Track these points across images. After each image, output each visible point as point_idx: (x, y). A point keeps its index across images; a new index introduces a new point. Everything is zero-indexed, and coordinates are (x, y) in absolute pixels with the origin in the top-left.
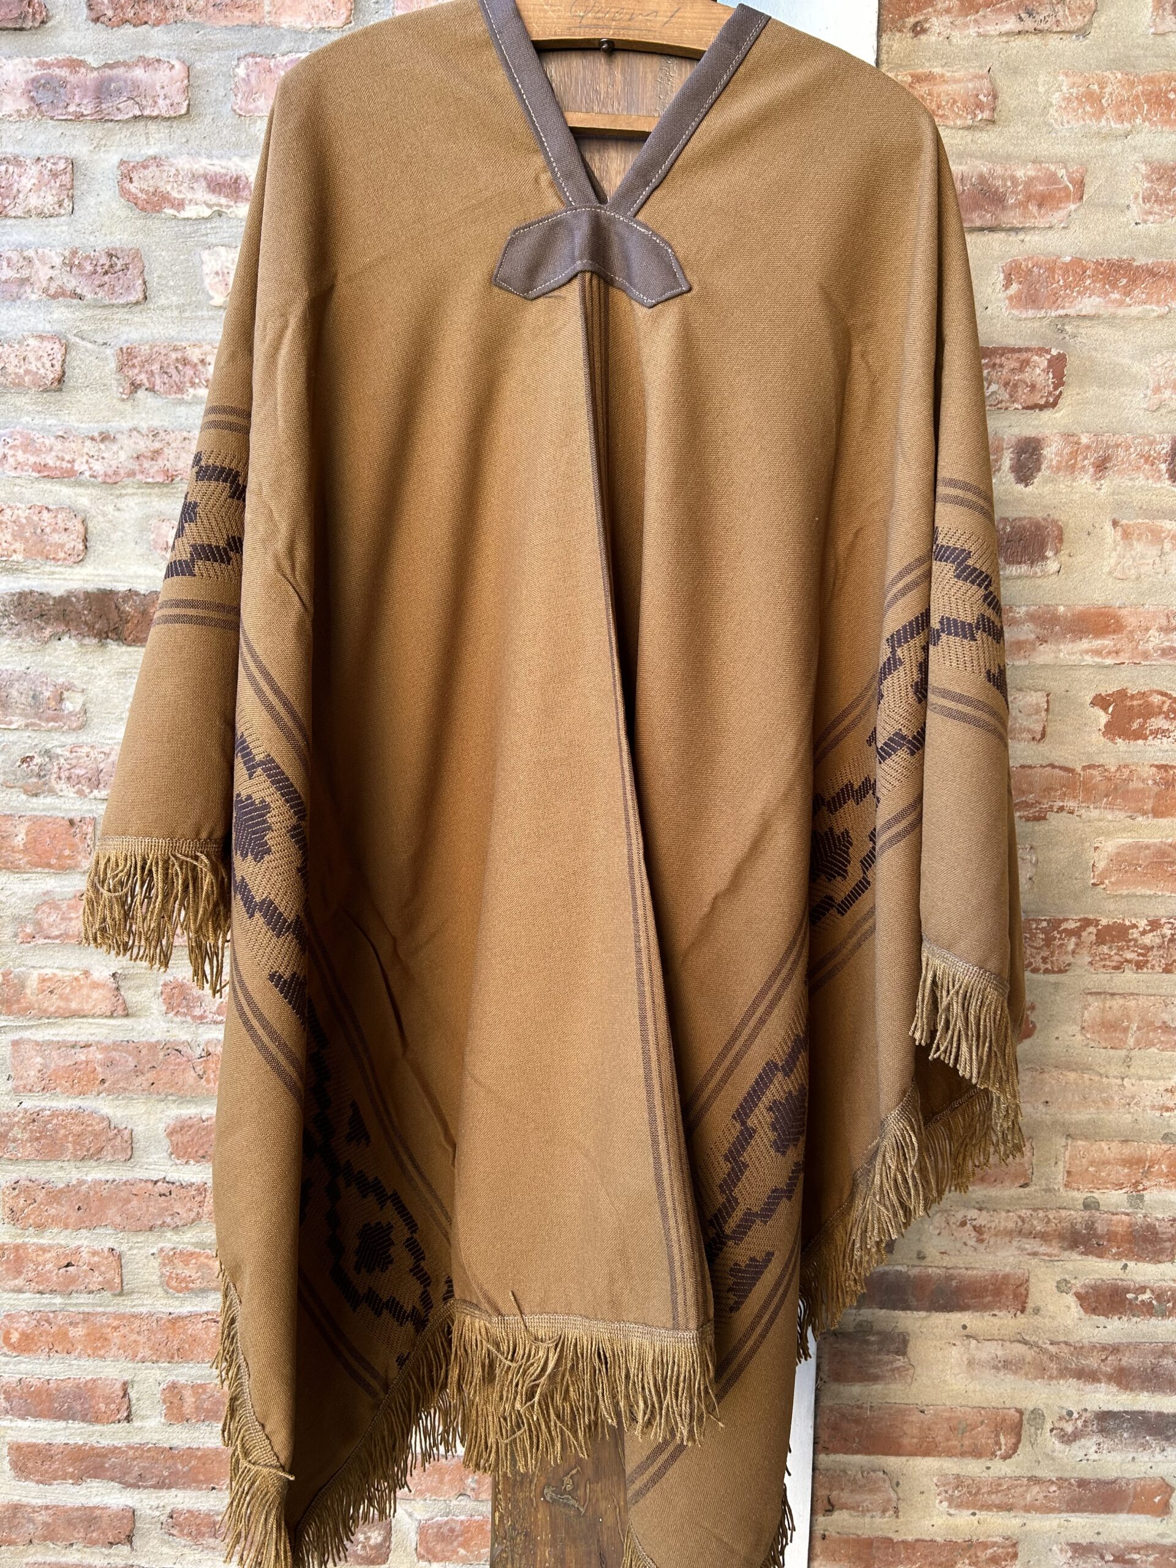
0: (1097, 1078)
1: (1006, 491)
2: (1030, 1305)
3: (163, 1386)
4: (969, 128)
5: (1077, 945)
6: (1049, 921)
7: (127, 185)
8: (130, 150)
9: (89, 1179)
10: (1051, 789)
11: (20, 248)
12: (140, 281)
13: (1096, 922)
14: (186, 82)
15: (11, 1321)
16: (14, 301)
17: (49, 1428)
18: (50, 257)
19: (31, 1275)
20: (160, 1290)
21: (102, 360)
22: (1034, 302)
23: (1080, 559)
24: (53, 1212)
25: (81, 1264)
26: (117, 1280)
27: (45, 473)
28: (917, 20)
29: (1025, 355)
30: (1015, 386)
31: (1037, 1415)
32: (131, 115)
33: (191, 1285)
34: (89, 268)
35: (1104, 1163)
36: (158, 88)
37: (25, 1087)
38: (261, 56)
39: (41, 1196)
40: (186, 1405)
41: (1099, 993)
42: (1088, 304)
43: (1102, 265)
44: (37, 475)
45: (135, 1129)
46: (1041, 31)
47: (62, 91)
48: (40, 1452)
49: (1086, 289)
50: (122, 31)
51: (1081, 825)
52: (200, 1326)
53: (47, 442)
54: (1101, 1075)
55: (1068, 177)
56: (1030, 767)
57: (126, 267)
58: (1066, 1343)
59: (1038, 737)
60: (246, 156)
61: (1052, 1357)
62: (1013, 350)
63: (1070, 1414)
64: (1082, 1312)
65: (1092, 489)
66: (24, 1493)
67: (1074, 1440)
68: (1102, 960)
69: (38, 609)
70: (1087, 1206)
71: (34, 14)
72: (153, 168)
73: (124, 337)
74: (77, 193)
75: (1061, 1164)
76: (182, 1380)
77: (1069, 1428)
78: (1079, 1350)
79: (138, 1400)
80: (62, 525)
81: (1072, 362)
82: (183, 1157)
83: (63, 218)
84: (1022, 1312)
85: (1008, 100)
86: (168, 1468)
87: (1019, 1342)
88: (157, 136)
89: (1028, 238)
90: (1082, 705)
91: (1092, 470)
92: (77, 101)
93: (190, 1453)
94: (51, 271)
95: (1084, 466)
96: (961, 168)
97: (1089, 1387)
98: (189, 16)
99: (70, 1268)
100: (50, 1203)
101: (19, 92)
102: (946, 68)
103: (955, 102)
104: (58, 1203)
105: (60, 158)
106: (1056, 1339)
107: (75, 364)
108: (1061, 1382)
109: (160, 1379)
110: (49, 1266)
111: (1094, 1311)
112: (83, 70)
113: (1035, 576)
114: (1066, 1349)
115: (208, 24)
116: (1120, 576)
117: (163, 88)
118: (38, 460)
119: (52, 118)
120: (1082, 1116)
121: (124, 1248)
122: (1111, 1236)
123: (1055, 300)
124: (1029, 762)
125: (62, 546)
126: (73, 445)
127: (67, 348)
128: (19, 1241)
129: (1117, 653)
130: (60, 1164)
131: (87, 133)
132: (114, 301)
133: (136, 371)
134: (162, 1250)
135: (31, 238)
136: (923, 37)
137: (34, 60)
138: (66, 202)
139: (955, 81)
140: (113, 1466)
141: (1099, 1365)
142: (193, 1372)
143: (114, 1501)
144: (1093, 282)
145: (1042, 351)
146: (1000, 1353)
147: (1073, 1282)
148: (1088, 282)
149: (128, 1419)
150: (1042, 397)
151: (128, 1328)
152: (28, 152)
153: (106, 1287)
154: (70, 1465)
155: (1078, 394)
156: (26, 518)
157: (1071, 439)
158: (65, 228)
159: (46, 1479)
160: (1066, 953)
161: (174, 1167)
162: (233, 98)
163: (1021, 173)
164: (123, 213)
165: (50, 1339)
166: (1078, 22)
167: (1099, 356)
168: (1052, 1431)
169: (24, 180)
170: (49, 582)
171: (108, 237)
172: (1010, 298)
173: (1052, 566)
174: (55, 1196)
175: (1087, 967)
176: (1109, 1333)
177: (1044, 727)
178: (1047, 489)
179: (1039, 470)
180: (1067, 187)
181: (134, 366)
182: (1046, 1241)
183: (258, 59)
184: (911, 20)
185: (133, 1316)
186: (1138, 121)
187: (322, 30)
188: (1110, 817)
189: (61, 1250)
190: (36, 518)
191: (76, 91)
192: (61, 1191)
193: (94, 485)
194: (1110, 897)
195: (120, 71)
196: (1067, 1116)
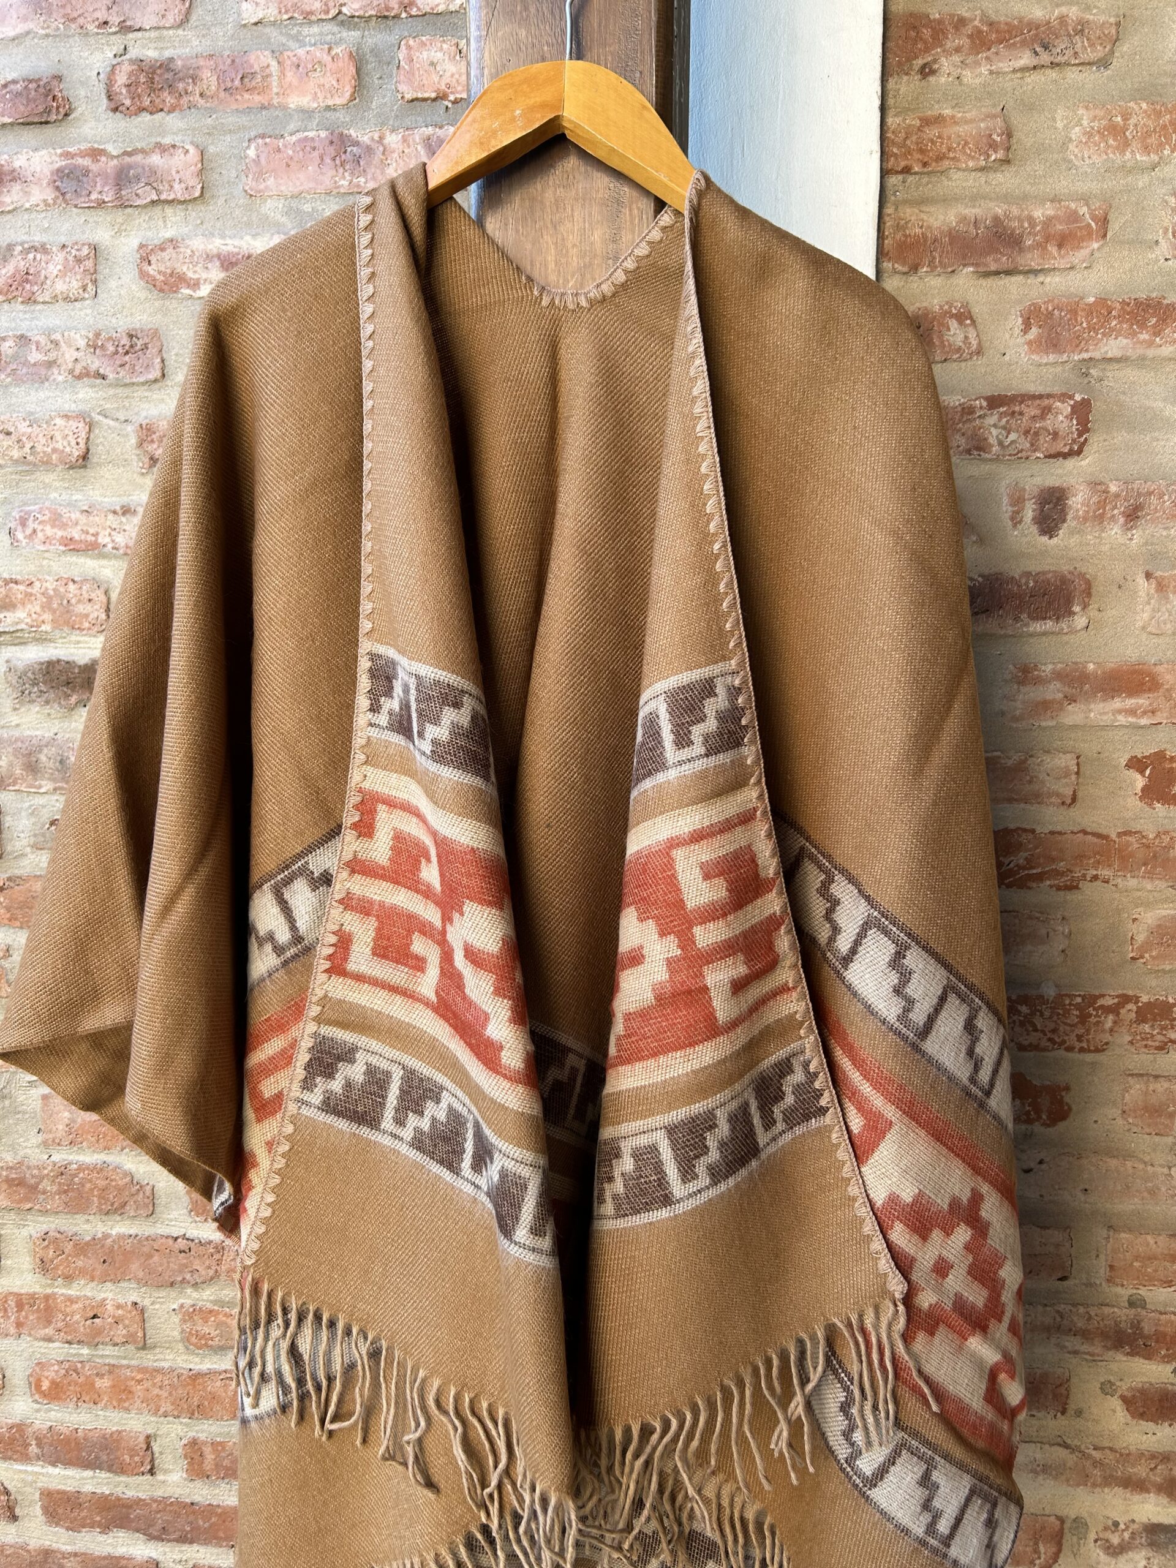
0: (1141, 1166)
1: (1029, 543)
2: (1072, 1407)
3: (185, 1441)
4: (982, 169)
5: (1115, 1022)
6: (1083, 997)
7: (146, 267)
8: (149, 234)
9: (114, 1232)
10: (1084, 856)
11: (48, 332)
12: (159, 360)
13: (1137, 999)
14: (200, 165)
15: (42, 1369)
16: (42, 382)
17: (77, 1477)
18: (76, 340)
19: (60, 1325)
20: (180, 1346)
21: (123, 436)
22: (1055, 346)
23: (1111, 613)
24: (80, 1263)
25: (106, 1316)
26: (140, 1334)
27: (72, 546)
28: (925, 61)
29: (1046, 402)
30: (1036, 434)
31: (1080, 1525)
32: (148, 200)
33: (210, 1342)
34: (112, 349)
35: (1149, 1258)
36: (174, 173)
37: (53, 1141)
38: (270, 137)
39: (69, 1247)
40: (206, 1462)
41: (1142, 1075)
42: (1114, 347)
43: (1128, 304)
44: (62, 548)
45: (157, 1185)
46: (1058, 65)
47: (85, 179)
48: (69, 1500)
49: (1112, 330)
50: (140, 119)
51: (1117, 895)
52: (218, 1383)
53: (73, 516)
54: (1145, 1163)
55: (1090, 214)
56: (1060, 833)
57: (146, 347)
58: (1111, 1449)
59: (1069, 801)
60: (257, 234)
61: (1096, 1463)
62: (1034, 397)
63: (1116, 1524)
64: (1129, 1417)
65: (1121, 540)
66: (55, 1539)
67: (1121, 1553)
68: (1143, 1039)
69: (65, 678)
70: (1132, 1304)
71: (58, 108)
72: (170, 250)
73: (144, 414)
74: (100, 277)
75: (1102, 1257)
76: (202, 1436)
77: (1115, 1540)
78: (1125, 1457)
79: (161, 1453)
80: (86, 596)
81: (1098, 406)
82: (202, 1214)
83: (88, 302)
84: (1063, 1413)
85: (1024, 138)
86: (191, 1523)
87: (1060, 1445)
88: (173, 219)
89: (1048, 280)
90: (1116, 767)
91: (1122, 520)
92: (99, 188)
93: (210, 1510)
94: (76, 353)
95: (1113, 516)
96: (973, 211)
97: (1137, 1498)
98: (201, 102)
99: (96, 1320)
100: (77, 1255)
101: (45, 183)
102: (957, 109)
103: (966, 143)
104: (85, 1256)
105: (84, 244)
106: (1100, 1445)
107: (99, 441)
108: (1106, 1490)
109: (182, 1434)
110: (77, 1317)
111: (1142, 1416)
112: (103, 159)
113: (1060, 632)
114: (1111, 1456)
115: (221, 107)
116: (1154, 631)
117: (178, 172)
118: (64, 534)
119: (76, 206)
120: (1127, 1206)
121: (147, 1302)
122: (1160, 1337)
123: (1078, 342)
124: (1059, 828)
125: (87, 616)
126: (97, 519)
127: (91, 426)
128: (49, 1291)
129: (1153, 712)
130: (86, 1217)
131: (109, 219)
132: (134, 380)
133: (155, 446)
134: (182, 1306)
135: (58, 322)
136: (932, 79)
137: (59, 151)
138: (90, 287)
139: (967, 122)
140: (138, 1518)
141: (1147, 1474)
142: (213, 1429)
143: (139, 1552)
144: (1120, 322)
145: (1064, 397)
146: (1038, 1456)
147: (1118, 1384)
148: (1114, 323)
149: (152, 1472)
150: (1065, 445)
151: (150, 1383)
152: (54, 240)
153: (130, 1340)
154: (98, 1514)
155: (1105, 440)
156: (54, 590)
157: (1099, 488)
158: (89, 311)
159: (75, 1526)
160: (1103, 1031)
161: (193, 1224)
162: (243, 178)
163: (1038, 214)
164: (142, 295)
165: (78, 1389)
166: (1099, 52)
167: (1128, 400)
168: (1096, 1541)
169: (51, 266)
170: (75, 651)
171: (129, 318)
172: (1030, 343)
173: (1080, 621)
174: (82, 1248)
175: (1128, 1047)
176: (1158, 1441)
177: (1074, 792)
178: (1074, 541)
179: (1064, 521)
180: (1089, 224)
181: (152, 441)
182: (1087, 1339)
183: (268, 140)
184: (919, 62)
185: (155, 1371)
186: (1166, 152)
187: (328, 108)
188: (1149, 887)
189: (87, 1302)
190: (62, 590)
191: (98, 179)
192: (87, 1244)
193: (116, 557)
194: (1151, 972)
195: (138, 158)
196: (1108, 1206)
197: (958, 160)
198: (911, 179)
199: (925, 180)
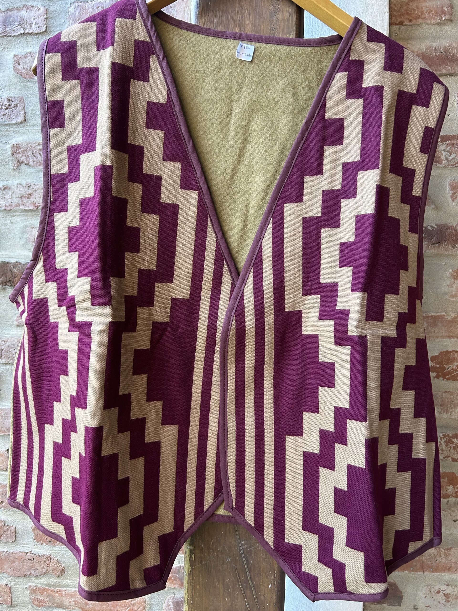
4: (438, 24)
7: (17, 66)
8: (20, 50)
12: (23, 112)
14: (45, 16)
20: (29, 606)
21: (5, 150)
26: (9, 600)
32: (19, 33)
33: (44, 604)
45: (17, 526)
57: (16, 106)
72: (30, 58)
73: (15, 139)
82: (40, 541)
88: (31, 43)
117: (34, 19)
121: (12, 584)
132: (11, 122)
133: (20, 155)
134: (30, 586)
153: (4, 602)
161: (36, 546)
162: (68, 22)
164: (15, 80)
171: (8, 91)
183: (80, 4)
195: (15, 12)
197: (427, 19)
198: (403, 28)
199: (410, 28)
